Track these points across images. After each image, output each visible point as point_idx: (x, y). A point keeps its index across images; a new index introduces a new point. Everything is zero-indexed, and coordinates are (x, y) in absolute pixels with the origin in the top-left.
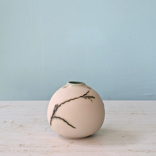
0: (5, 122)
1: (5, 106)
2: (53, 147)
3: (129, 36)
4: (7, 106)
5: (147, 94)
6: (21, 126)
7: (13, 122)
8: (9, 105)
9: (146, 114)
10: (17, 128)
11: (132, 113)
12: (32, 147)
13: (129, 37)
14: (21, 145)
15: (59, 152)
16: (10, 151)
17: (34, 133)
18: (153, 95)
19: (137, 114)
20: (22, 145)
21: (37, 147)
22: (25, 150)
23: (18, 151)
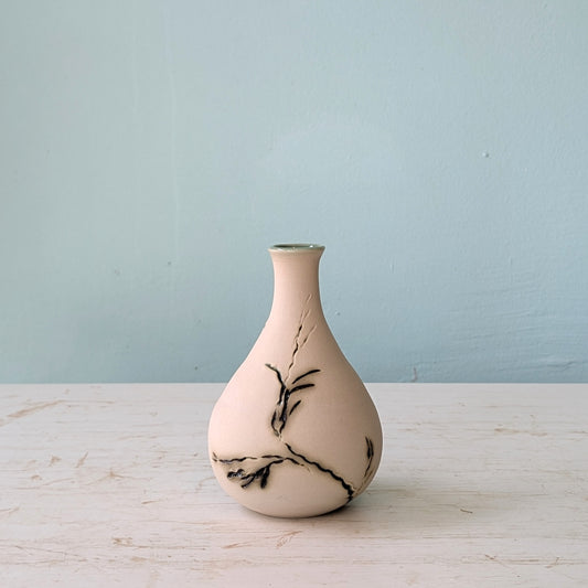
0: (55, 459)
1: (48, 405)
2: (230, 547)
3: (484, 154)
4: (55, 403)
5: (550, 360)
6: (112, 475)
7: (81, 461)
8: (60, 401)
9: (545, 434)
10: (100, 480)
11: (498, 430)
12: (159, 547)
13: (487, 156)
14: (118, 540)
15: (249, 563)
16: (85, 560)
17: (160, 500)
18: (570, 363)
19: (516, 432)
20: (124, 542)
21: (175, 548)
22: (135, 559)
23: (111, 561)
